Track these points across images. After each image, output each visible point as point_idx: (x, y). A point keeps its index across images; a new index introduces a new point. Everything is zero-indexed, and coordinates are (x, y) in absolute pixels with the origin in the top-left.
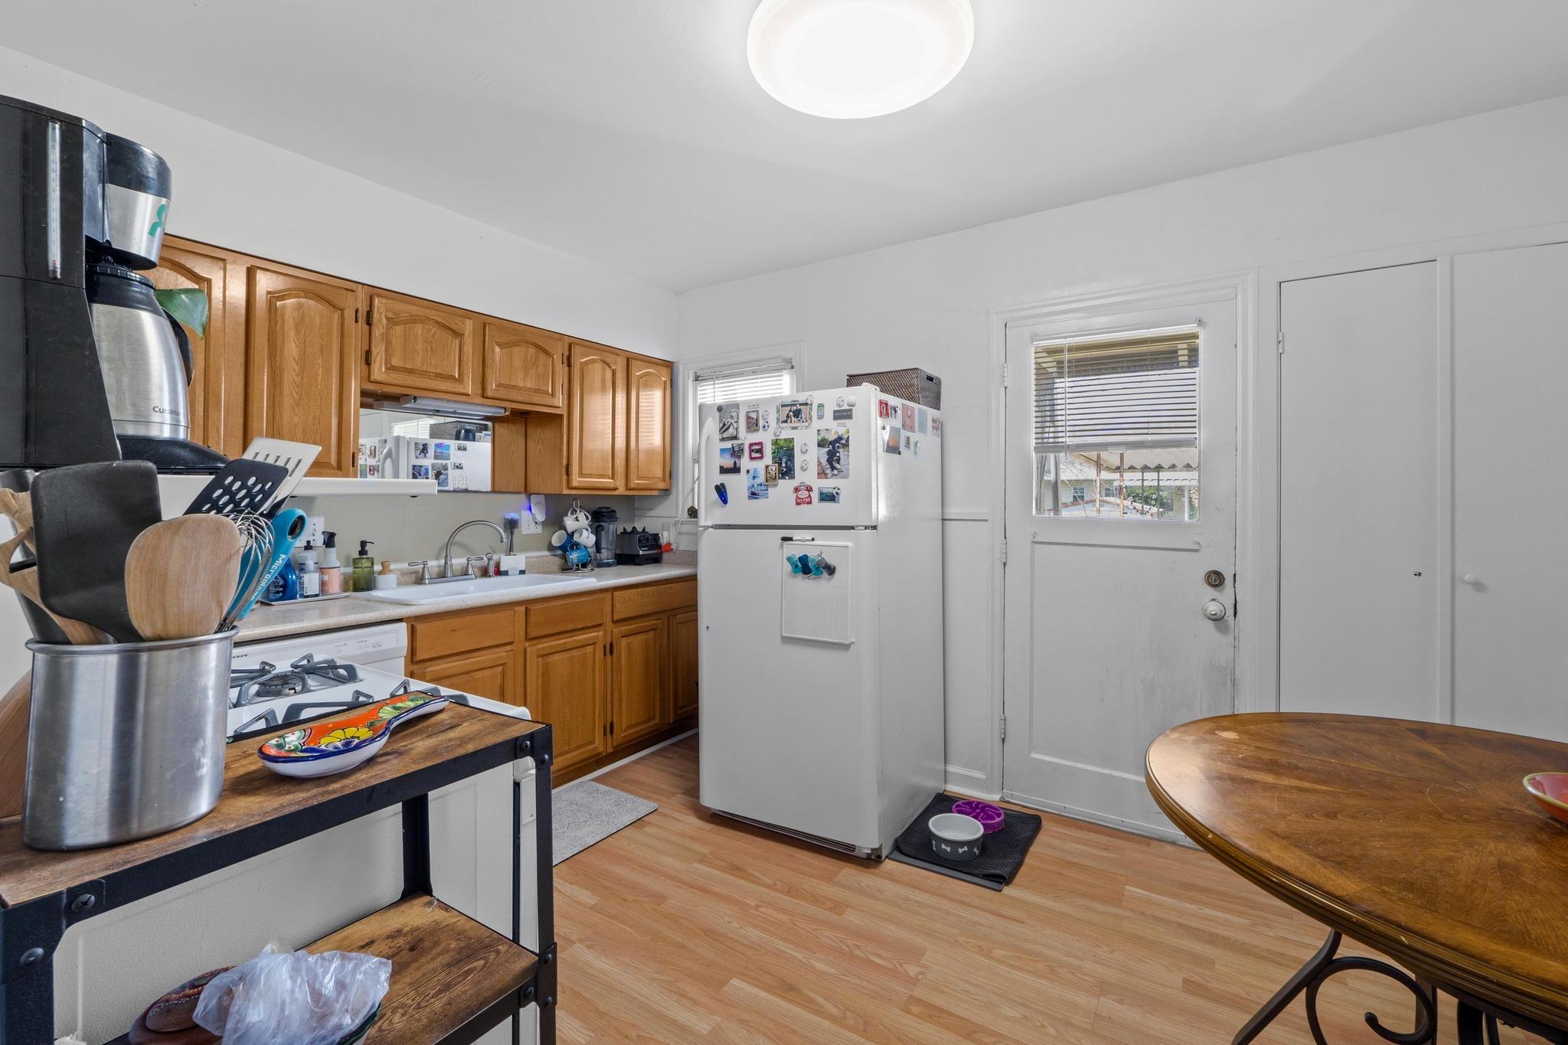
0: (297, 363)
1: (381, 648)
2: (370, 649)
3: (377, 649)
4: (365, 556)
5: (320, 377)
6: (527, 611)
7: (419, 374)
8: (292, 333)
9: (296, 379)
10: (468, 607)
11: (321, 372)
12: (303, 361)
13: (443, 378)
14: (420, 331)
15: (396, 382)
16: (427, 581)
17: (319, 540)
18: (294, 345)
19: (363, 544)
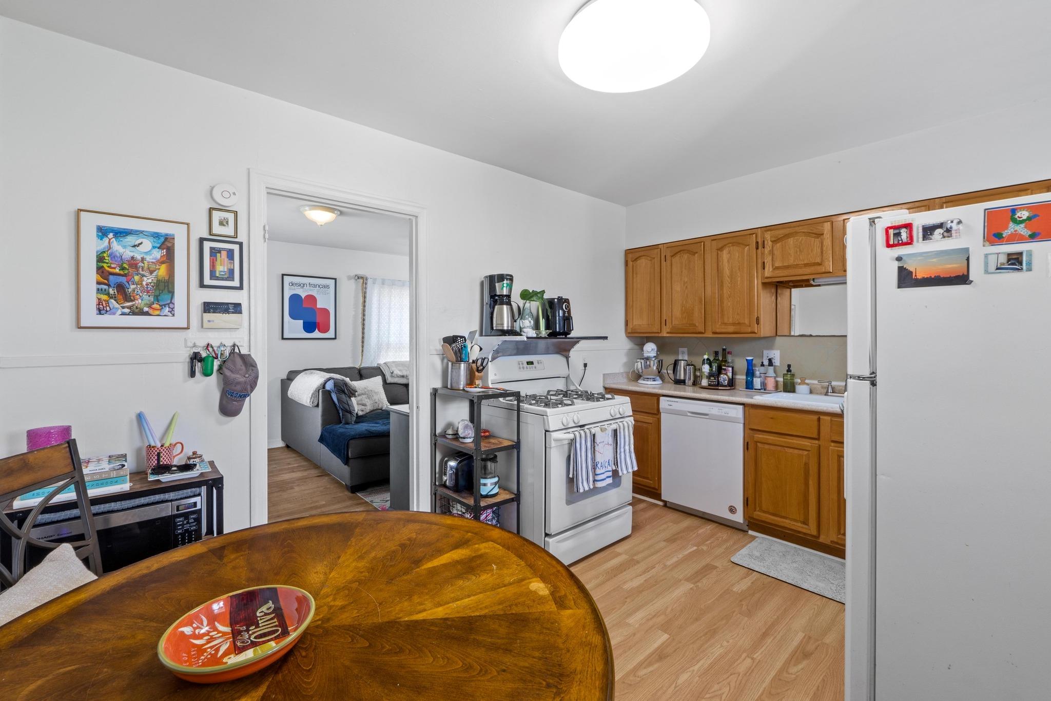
0: (729, 277)
1: (729, 415)
2: (723, 414)
3: (726, 415)
4: (789, 373)
5: (739, 282)
6: (819, 419)
7: (794, 267)
8: (726, 265)
9: (729, 285)
10: (778, 406)
11: (739, 279)
12: (732, 276)
13: (810, 266)
14: (792, 242)
15: (779, 275)
16: (829, 394)
17: (766, 362)
18: (727, 270)
19: (789, 366)
